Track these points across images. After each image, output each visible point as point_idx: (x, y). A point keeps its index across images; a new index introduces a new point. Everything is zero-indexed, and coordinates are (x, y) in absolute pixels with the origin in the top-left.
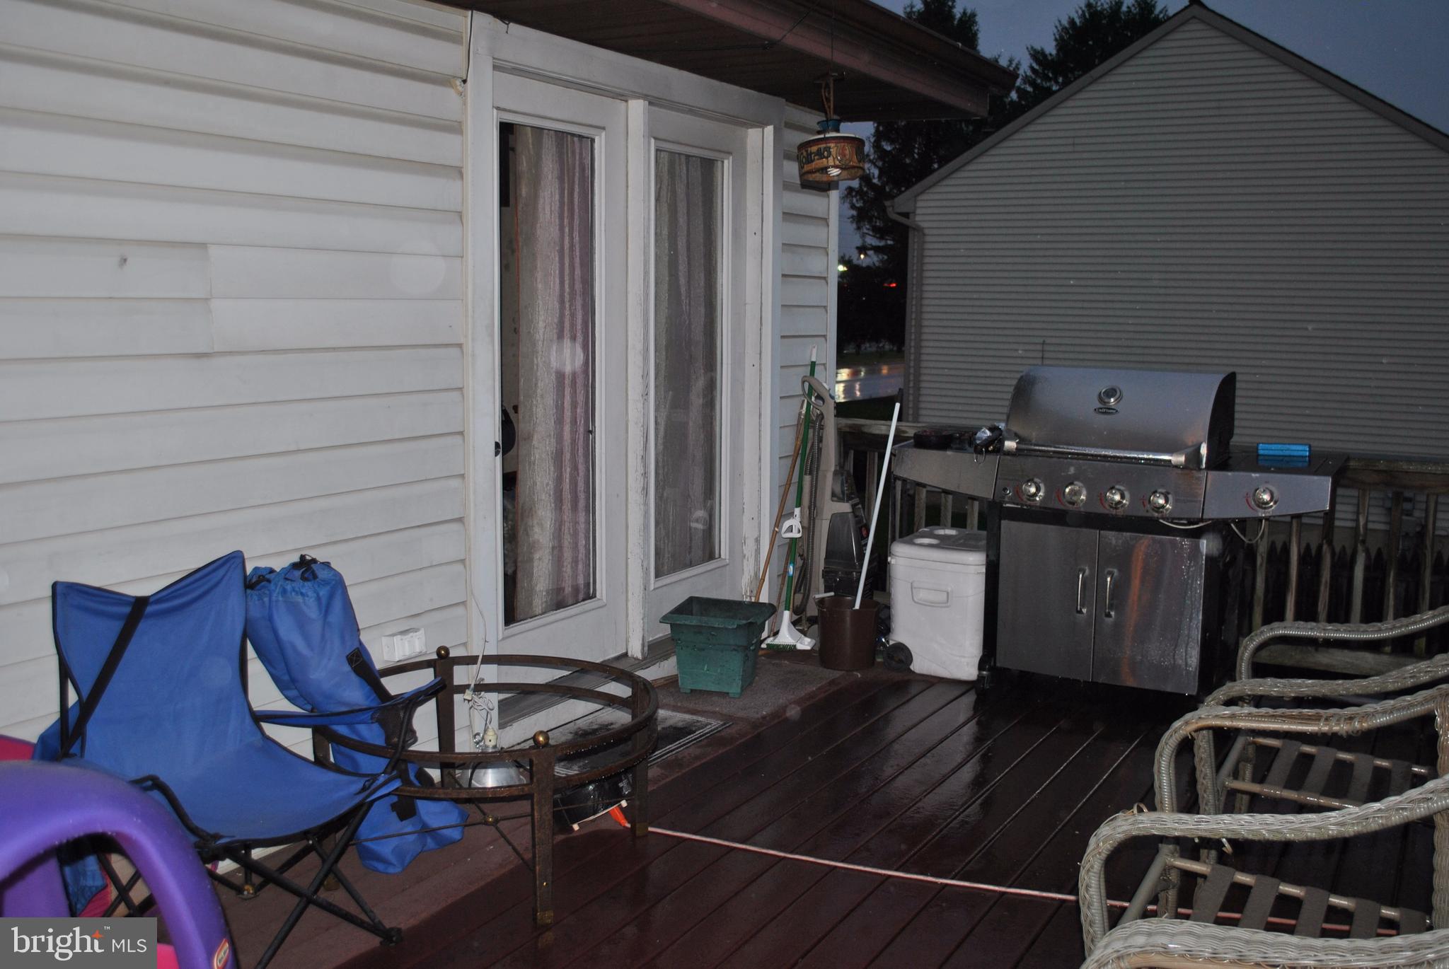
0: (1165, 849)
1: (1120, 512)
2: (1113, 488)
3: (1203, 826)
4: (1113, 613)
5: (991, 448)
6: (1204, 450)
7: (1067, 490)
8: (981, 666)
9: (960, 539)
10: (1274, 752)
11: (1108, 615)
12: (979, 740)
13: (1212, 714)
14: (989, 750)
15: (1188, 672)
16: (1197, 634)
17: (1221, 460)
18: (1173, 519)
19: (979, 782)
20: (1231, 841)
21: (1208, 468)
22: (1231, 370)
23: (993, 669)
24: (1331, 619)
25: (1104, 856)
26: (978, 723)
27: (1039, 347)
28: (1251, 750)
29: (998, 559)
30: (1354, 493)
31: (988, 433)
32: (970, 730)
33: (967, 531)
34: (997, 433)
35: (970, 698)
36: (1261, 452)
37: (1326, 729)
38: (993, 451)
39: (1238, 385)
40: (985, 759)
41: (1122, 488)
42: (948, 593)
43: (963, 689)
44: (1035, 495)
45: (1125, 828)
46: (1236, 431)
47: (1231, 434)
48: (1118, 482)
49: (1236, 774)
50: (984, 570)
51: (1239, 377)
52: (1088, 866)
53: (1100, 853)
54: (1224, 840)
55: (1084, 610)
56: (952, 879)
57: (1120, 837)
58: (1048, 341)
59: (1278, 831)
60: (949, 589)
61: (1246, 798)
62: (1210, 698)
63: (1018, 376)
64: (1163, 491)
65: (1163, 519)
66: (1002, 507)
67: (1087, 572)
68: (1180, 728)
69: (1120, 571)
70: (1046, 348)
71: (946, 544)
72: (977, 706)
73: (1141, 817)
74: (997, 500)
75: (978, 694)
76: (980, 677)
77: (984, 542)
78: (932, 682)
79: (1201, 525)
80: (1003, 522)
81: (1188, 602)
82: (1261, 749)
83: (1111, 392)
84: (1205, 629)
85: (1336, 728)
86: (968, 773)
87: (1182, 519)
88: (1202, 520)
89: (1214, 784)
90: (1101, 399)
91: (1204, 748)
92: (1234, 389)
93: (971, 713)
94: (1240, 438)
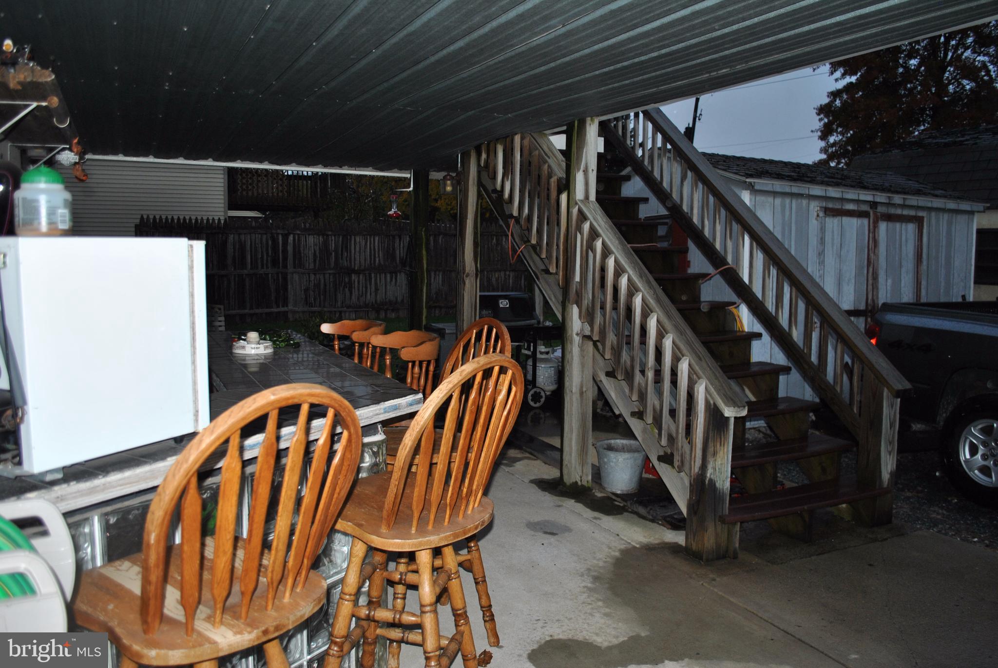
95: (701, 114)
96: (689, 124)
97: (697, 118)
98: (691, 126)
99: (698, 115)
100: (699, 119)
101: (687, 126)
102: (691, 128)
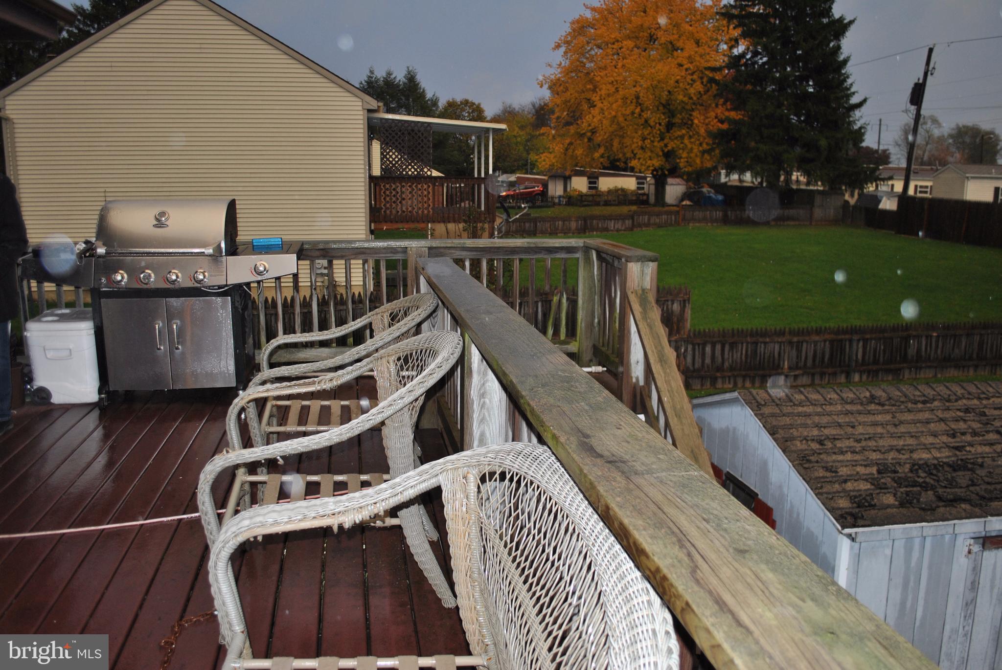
0: (241, 472)
1: (177, 286)
2: (170, 272)
3: (266, 452)
4: (180, 347)
5: (88, 254)
6: (223, 245)
7: (142, 276)
8: (100, 392)
9: (73, 315)
10: (287, 408)
11: (177, 348)
12: (106, 437)
13: (254, 391)
14: (114, 441)
15: (229, 374)
16: (231, 351)
17: (233, 249)
18: (210, 286)
19: (110, 464)
20: (282, 457)
21: (226, 255)
22: (232, 198)
23: (108, 393)
24: (303, 331)
25: (210, 483)
26: (104, 427)
27: (103, 194)
28: (275, 409)
29: (102, 323)
30: (308, 262)
31: (84, 245)
32: (98, 434)
33: (77, 309)
34: (89, 245)
35: (96, 413)
36: (255, 244)
37: (319, 388)
38: (89, 256)
39: (237, 207)
40: (112, 448)
41: (176, 271)
42: (70, 350)
43: (89, 408)
44: (121, 281)
45: (221, 463)
46: (239, 233)
47: (236, 235)
48: (174, 268)
49: (269, 424)
50: (92, 332)
51: (237, 202)
52: (202, 491)
53: (208, 482)
54: (278, 458)
55: (162, 348)
56: (108, 524)
57: (219, 469)
58: (107, 190)
59: (307, 446)
60: (71, 347)
61: (275, 436)
62: (251, 384)
63: (100, 208)
64: (202, 271)
65: (204, 287)
66: (100, 290)
67: (161, 325)
68: (238, 402)
69: (181, 322)
70: (107, 194)
71: (63, 318)
72: (101, 418)
73: (229, 455)
74: (96, 287)
75: (100, 409)
76: (101, 399)
77: (90, 315)
78: (67, 408)
79: (226, 288)
80: (102, 300)
81: (224, 334)
82: (279, 407)
83: (163, 214)
84: (236, 348)
85: (324, 387)
86: (102, 460)
87: (214, 286)
88: (226, 285)
89: (260, 431)
90: (157, 219)
91: (252, 412)
92: (235, 209)
93: (97, 422)
94: (243, 236)
95: (934, 68)
96: (919, 79)
97: (929, 73)
98: (921, 81)
99: (930, 68)
100: (932, 74)
101: (916, 81)
102: (921, 84)
